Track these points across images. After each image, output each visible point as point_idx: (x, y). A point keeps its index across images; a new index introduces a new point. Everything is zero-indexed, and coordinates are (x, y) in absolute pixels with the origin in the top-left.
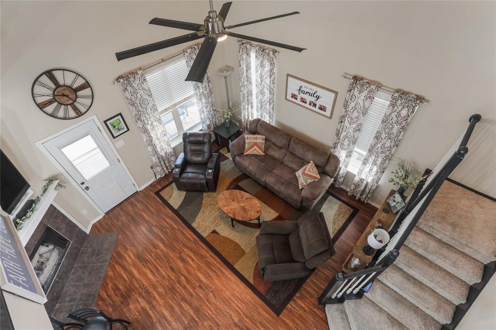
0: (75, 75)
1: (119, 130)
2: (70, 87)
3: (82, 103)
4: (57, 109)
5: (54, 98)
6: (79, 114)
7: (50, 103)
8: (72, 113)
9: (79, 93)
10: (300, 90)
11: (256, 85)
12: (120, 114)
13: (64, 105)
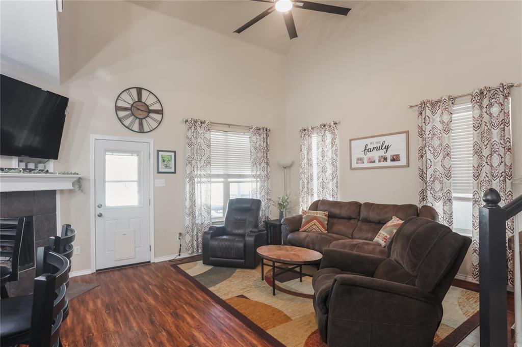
0: (156, 100)
1: (166, 167)
2: (148, 106)
3: (149, 123)
4: (126, 117)
5: (131, 108)
6: (141, 131)
7: (126, 109)
8: (136, 127)
9: (152, 115)
10: (365, 149)
11: (317, 164)
12: (175, 152)
13: (135, 116)
